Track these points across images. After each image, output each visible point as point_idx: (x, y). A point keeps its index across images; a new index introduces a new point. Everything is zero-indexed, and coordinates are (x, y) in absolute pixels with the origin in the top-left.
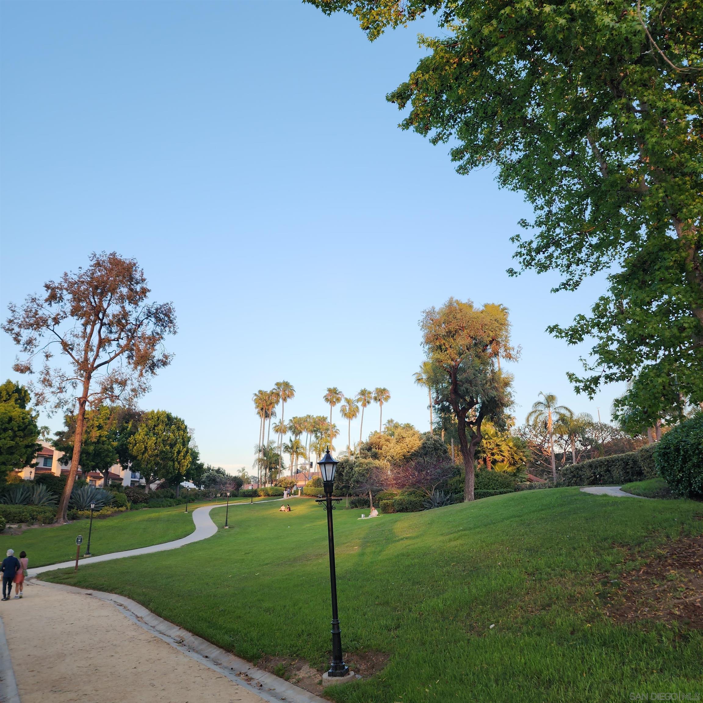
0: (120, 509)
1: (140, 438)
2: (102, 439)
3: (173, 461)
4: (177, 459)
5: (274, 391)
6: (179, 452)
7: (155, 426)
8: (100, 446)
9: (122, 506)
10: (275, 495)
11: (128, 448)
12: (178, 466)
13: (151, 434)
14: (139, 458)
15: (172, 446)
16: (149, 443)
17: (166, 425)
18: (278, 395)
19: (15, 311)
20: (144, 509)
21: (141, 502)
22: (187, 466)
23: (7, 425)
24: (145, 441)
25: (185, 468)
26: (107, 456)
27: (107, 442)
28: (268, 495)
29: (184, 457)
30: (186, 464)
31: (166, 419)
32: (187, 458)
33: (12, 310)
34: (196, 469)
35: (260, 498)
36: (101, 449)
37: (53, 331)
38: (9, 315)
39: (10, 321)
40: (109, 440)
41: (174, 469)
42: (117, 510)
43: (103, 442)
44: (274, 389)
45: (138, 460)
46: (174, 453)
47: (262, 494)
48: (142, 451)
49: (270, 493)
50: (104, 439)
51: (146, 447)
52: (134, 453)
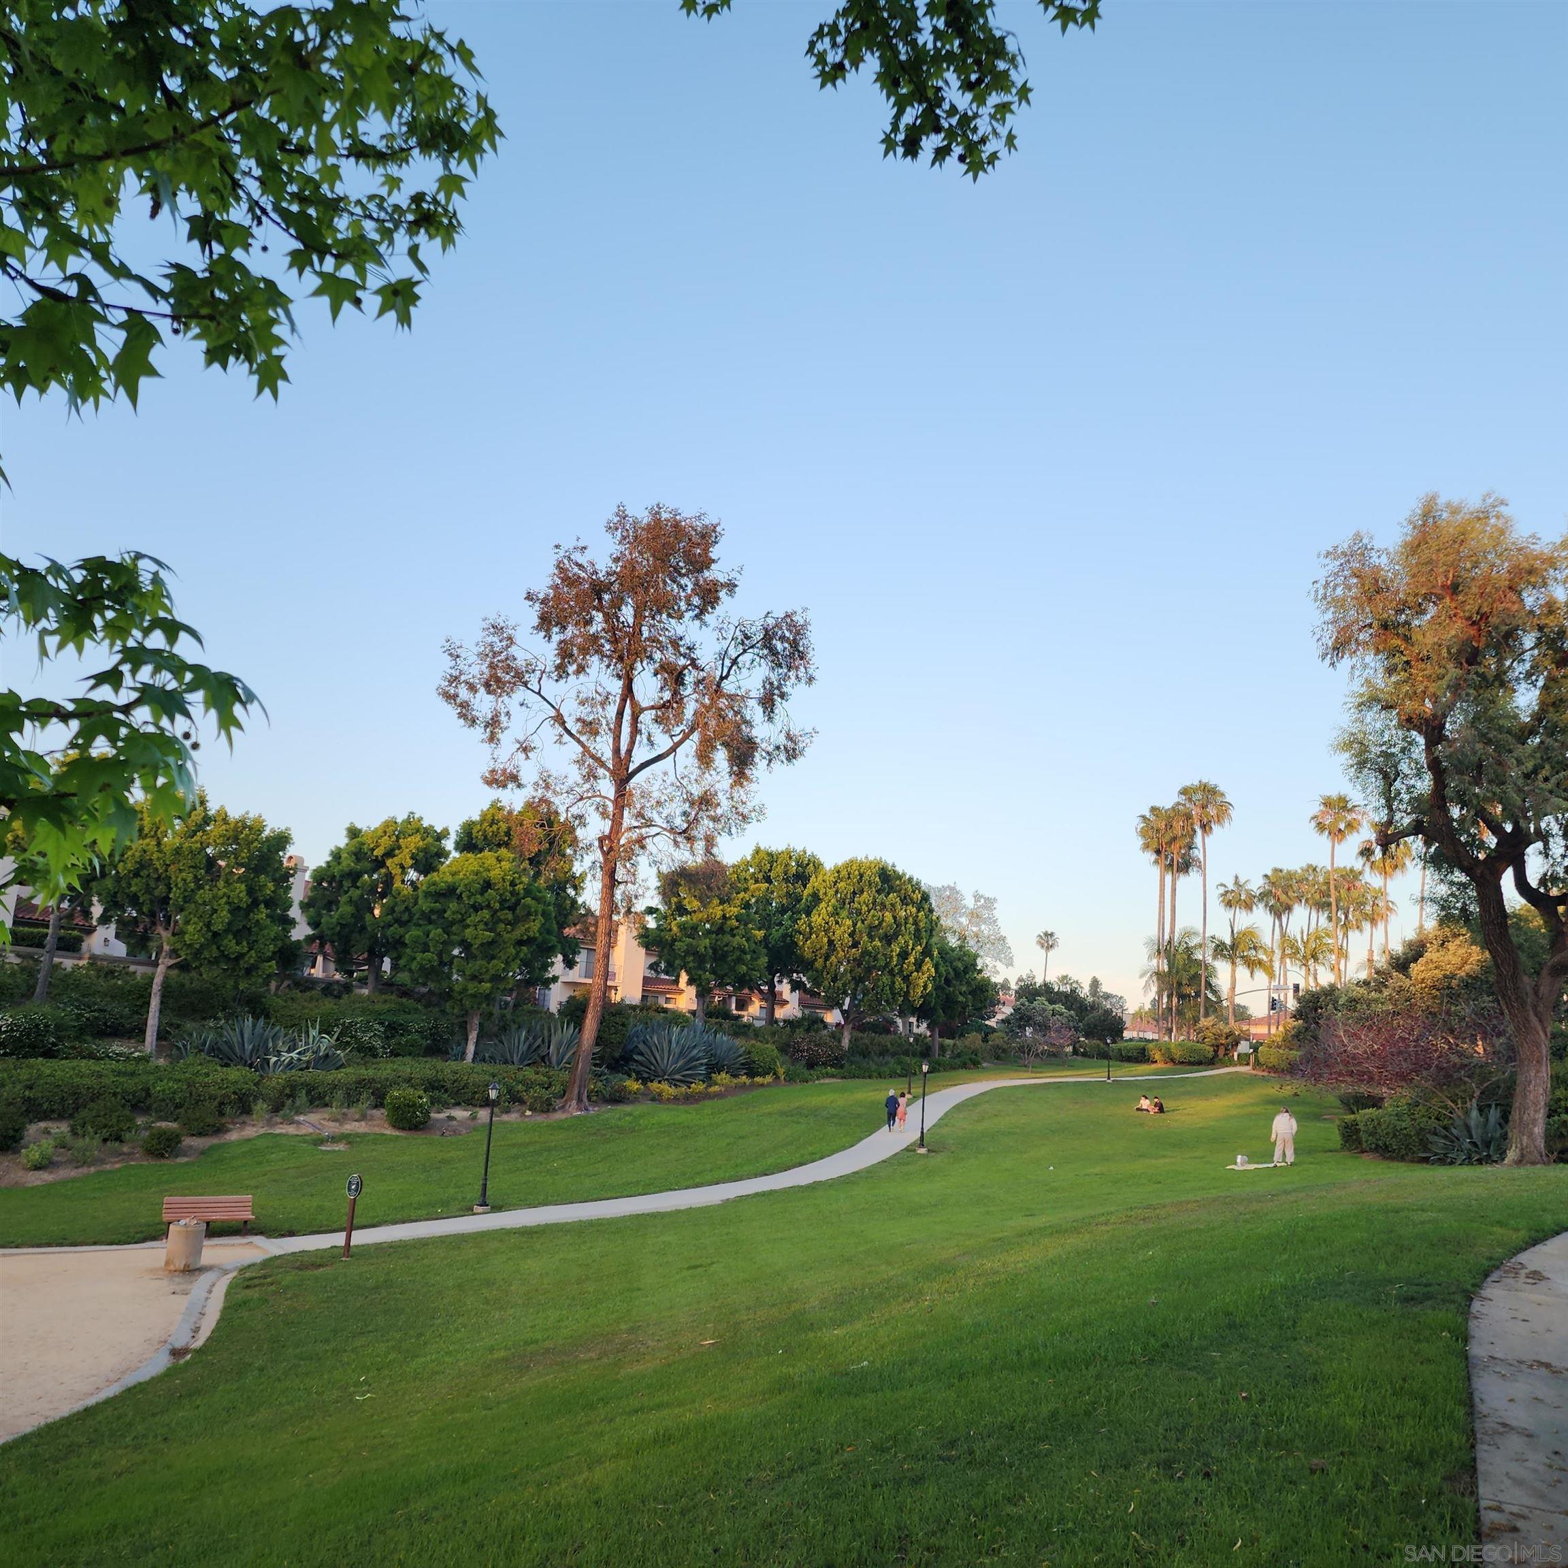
0: (758, 1079)
1: (820, 920)
2: (729, 922)
3: (891, 972)
4: (901, 970)
5: (1181, 807)
6: (904, 955)
7: (854, 893)
8: (727, 938)
9: (763, 1075)
10: (1190, 1063)
11: (796, 944)
12: (904, 986)
13: (844, 913)
14: (819, 964)
15: (888, 939)
16: (838, 932)
17: (878, 892)
18: (1188, 817)
19: (458, 656)
20: (827, 1081)
21: (824, 1064)
22: (925, 987)
23: (479, 898)
24: (830, 928)
25: (919, 990)
26: (739, 960)
27: (741, 931)
28: (1172, 1060)
29: (919, 965)
30: (921, 982)
31: (877, 879)
32: (925, 968)
33: (451, 655)
34: (972, 993)
35: (1153, 1066)
36: (727, 945)
37: (539, 693)
38: (445, 665)
39: (454, 680)
40: (746, 925)
41: (893, 994)
42: (748, 1081)
43: (732, 930)
44: (1178, 804)
45: (817, 971)
46: (891, 957)
47: (1157, 1057)
48: (823, 951)
49: (1177, 1057)
50: (734, 923)
51: (831, 942)
52: (808, 954)
